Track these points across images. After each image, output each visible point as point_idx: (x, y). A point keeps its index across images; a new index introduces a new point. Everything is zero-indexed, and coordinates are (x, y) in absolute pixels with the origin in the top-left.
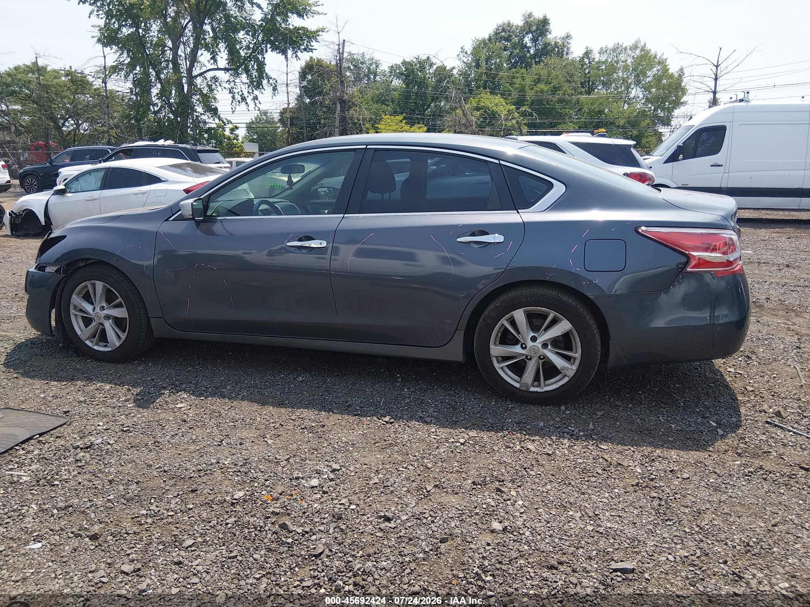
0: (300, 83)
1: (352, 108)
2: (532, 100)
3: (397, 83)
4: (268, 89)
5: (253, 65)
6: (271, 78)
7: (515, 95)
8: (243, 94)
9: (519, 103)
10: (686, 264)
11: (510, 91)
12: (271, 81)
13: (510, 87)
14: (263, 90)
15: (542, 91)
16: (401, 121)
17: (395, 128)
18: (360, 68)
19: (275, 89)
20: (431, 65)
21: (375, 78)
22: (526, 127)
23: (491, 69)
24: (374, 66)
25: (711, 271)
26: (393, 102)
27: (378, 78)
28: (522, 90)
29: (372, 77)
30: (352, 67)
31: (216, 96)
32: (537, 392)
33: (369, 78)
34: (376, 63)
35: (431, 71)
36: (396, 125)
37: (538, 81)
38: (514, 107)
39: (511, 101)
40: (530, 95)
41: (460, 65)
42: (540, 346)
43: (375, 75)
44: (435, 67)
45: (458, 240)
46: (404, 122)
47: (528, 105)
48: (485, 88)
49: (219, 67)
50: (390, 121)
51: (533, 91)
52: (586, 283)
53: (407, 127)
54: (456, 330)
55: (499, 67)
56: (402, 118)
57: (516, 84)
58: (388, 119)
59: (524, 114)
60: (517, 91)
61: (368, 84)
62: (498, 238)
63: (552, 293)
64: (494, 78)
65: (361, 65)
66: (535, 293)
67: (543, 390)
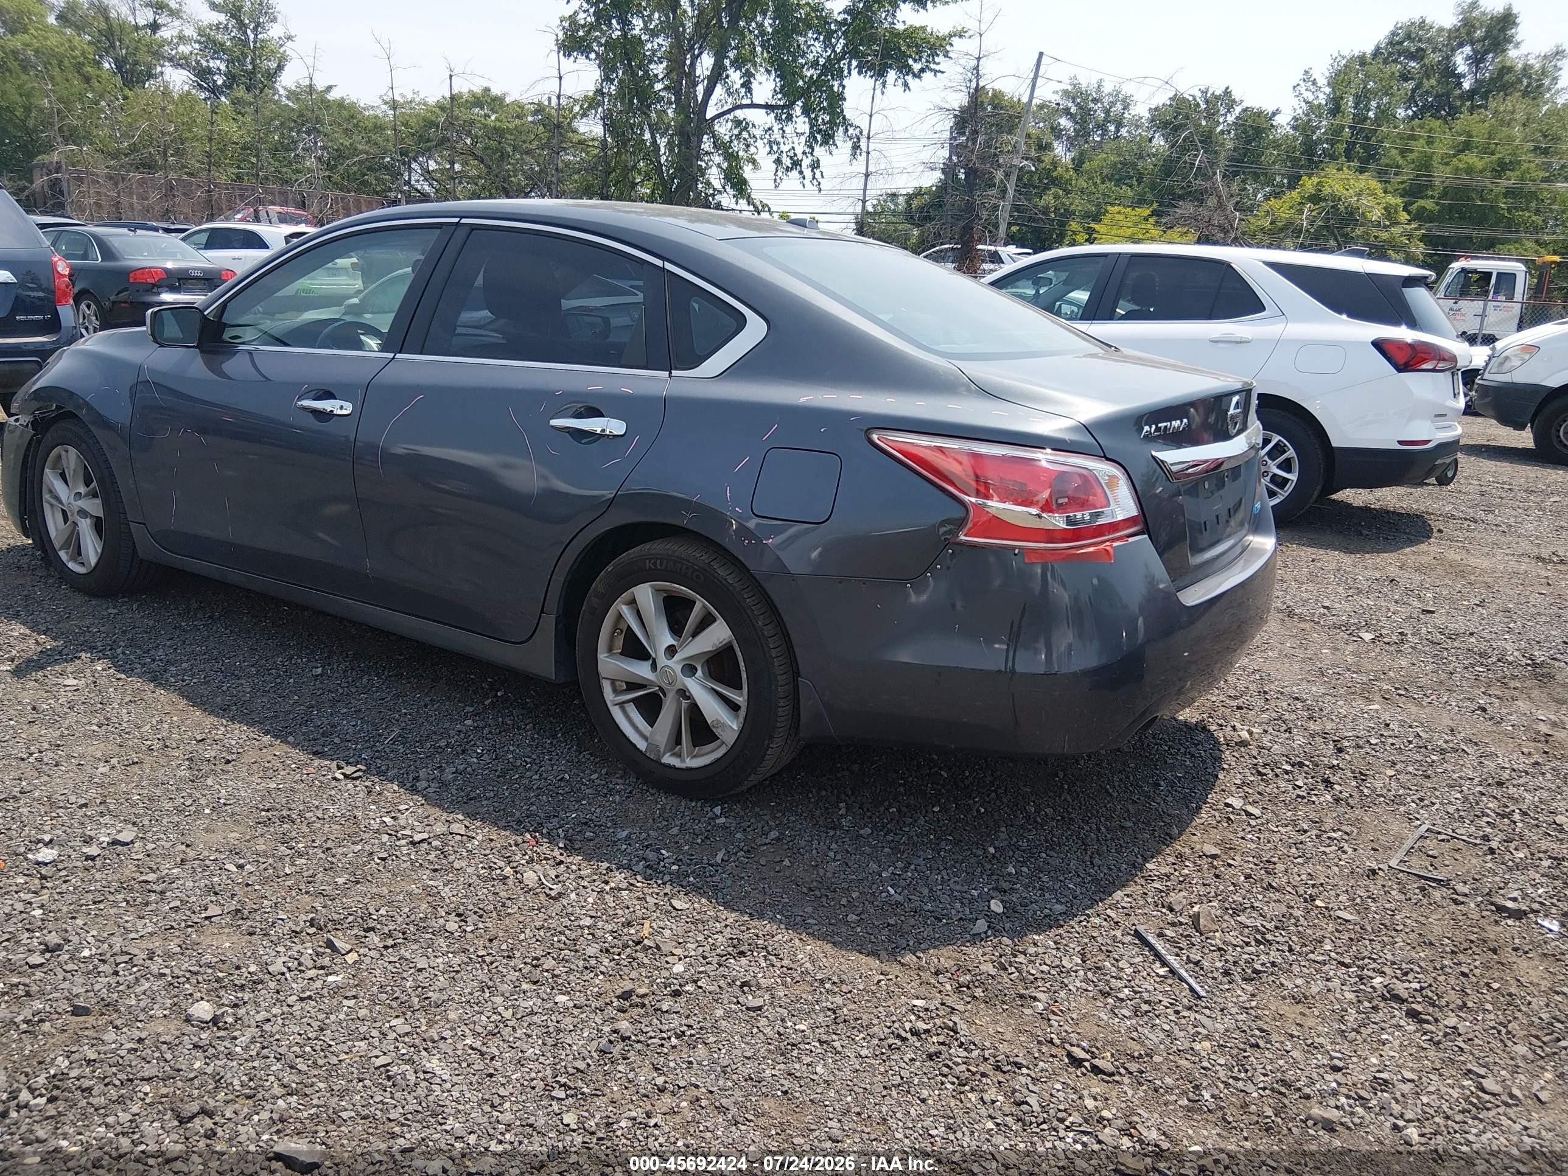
0: (952, 138)
1: (1050, 189)
2: (1445, 188)
3: (1159, 142)
4: (843, 146)
5: (819, 98)
6: (851, 125)
7: (1408, 174)
8: (795, 155)
9: (1412, 192)
10: (961, 523)
11: (1398, 167)
12: (851, 131)
13: (1398, 158)
14: (833, 148)
15: (1469, 170)
16: (1146, 219)
17: (1129, 232)
18: (1090, 110)
19: (856, 147)
20: (1231, 104)
21: (1117, 130)
22: (1422, 245)
23: (1366, 118)
24: (1119, 106)
25: (1014, 548)
26: (1140, 181)
27: (1124, 132)
28: (1425, 165)
29: (1112, 128)
30: (1073, 110)
31: (756, 157)
32: (674, 767)
33: (1105, 131)
34: (1124, 100)
35: (1231, 119)
36: (1136, 225)
37: (1466, 147)
38: (1399, 200)
39: (1397, 187)
40: (1442, 175)
41: (1297, 107)
42: (678, 669)
43: (1119, 125)
44: (1238, 110)
45: (553, 422)
46: (1152, 220)
47: (1432, 197)
48: (1349, 158)
49: (756, 101)
50: (1121, 217)
51: (1448, 169)
52: (750, 542)
53: (1155, 232)
54: (542, 612)
55: (1385, 115)
56: (1148, 212)
57: (1412, 151)
58: (1119, 213)
59: (1420, 216)
60: (1413, 166)
61: (1101, 142)
62: (616, 427)
63: (699, 556)
64: (1368, 139)
65: (1091, 105)
66: (670, 552)
67: (683, 766)
